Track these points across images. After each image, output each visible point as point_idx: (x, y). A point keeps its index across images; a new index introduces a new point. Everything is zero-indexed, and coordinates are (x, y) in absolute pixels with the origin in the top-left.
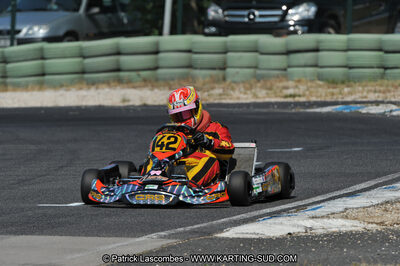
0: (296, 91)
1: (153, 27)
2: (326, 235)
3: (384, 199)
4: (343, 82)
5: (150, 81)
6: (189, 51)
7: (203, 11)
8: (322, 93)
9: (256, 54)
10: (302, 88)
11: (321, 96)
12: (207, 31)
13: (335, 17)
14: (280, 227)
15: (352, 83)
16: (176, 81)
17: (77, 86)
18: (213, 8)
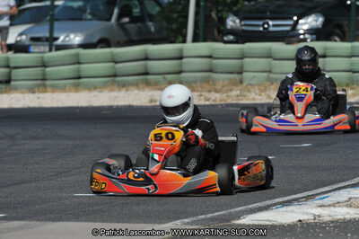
1: (177, 35)
2: (332, 222)
4: (348, 85)
6: (210, 57)
7: (222, 21)
9: (270, 60)
12: (225, 38)
14: (291, 214)
15: (355, 86)
16: (198, 84)
17: (110, 88)
18: (231, 18)
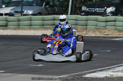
0: (109, 33)
1: (65, 12)
2: (117, 77)
4: (122, 31)
6: (76, 20)
7: (81, 8)
8: (116, 34)
9: (96, 22)
10: (110, 32)
11: (116, 35)
13: (121, 11)
14: (102, 74)
17: (41, 29)
18: (84, 7)
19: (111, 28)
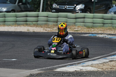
0: (78, 29)
1: (37, 9)
2: (86, 72)
3: (103, 62)
4: (91, 27)
5: (36, 25)
6: (47, 17)
7: (52, 5)
8: (85, 30)
9: (67, 18)
10: (80, 29)
11: (85, 31)
12: (53, 11)
13: (90, 8)
14: (73, 69)
15: (94, 28)
16: (43, 25)
17: (14, 25)
18: (54, 4)
19: (80, 25)
